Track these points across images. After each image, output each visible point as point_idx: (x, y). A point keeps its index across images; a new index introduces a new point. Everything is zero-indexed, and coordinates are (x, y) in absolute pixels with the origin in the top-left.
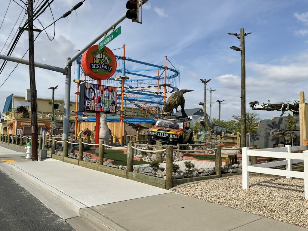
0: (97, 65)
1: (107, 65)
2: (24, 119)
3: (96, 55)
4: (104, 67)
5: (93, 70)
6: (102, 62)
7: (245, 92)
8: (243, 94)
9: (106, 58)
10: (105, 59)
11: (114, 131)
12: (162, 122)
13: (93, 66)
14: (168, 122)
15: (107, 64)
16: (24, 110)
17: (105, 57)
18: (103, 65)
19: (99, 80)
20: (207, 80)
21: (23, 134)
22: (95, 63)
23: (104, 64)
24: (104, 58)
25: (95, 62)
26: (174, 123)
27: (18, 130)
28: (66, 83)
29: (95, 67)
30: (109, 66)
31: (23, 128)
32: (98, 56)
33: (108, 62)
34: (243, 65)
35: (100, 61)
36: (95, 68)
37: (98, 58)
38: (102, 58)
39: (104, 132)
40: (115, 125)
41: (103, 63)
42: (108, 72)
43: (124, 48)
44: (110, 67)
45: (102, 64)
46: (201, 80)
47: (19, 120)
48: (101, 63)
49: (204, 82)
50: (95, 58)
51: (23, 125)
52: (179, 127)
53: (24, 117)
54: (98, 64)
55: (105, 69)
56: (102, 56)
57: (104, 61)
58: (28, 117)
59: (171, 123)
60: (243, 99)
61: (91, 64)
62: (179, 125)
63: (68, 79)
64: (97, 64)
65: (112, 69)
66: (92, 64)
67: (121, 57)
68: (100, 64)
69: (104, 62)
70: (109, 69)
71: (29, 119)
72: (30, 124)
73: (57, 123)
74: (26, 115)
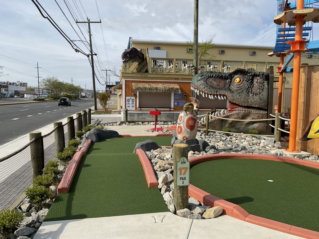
2: (139, 75)
16: (139, 56)
21: (138, 107)
27: (127, 98)
31: (138, 94)
47: (128, 77)
51: (138, 89)
53: (139, 71)
58: (147, 71)
71: (149, 76)
72: (149, 87)
73: (211, 80)
74: (142, 68)
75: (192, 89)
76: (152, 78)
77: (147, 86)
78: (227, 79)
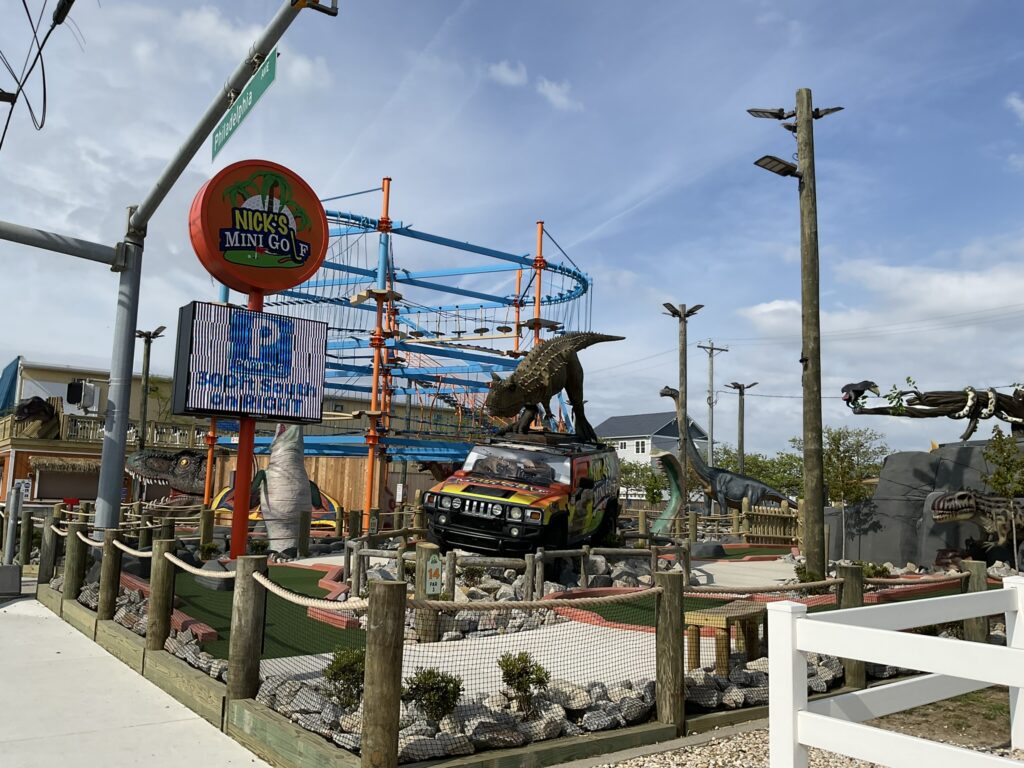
0: (249, 235)
1: (288, 237)
3: (245, 200)
4: (277, 244)
5: (229, 255)
6: (270, 224)
7: (817, 340)
8: (811, 345)
9: (286, 210)
10: (279, 214)
11: (345, 491)
12: (490, 457)
13: (232, 240)
14: (512, 456)
15: (289, 233)
16: (45, 411)
17: (281, 209)
18: (274, 239)
19: (257, 294)
20: (688, 308)
21: (35, 496)
22: (238, 227)
23: (277, 233)
24: (276, 210)
25: (241, 225)
26: (534, 462)
27: (17, 481)
28: (120, 303)
29: (237, 245)
30: (298, 242)
31: (38, 475)
32: (255, 202)
33: (293, 225)
34: (807, 231)
35: (259, 222)
36: (240, 248)
37: (254, 212)
38: (270, 211)
39: (289, 495)
40: (347, 467)
41: (273, 231)
42: (292, 264)
43: (386, 189)
44: (302, 245)
45: (270, 232)
46: (669, 306)
47: (23, 446)
48: (266, 230)
49: (680, 316)
50: (241, 210)
51: (37, 467)
52: (553, 478)
54: (253, 232)
55: (279, 252)
56: (271, 203)
57: (277, 222)
59: (523, 461)
60: (810, 365)
61: (222, 233)
62: (553, 471)
63: (126, 289)
64: (248, 231)
65: (308, 254)
66: (227, 230)
67: (373, 222)
68: (262, 232)
69: (278, 226)
70: (299, 251)
71: (61, 445)
72: (61, 463)
73: (151, 460)
74: (50, 431)
75: (126, 470)
76: (67, 449)
77: (56, 461)
78: (171, 459)
